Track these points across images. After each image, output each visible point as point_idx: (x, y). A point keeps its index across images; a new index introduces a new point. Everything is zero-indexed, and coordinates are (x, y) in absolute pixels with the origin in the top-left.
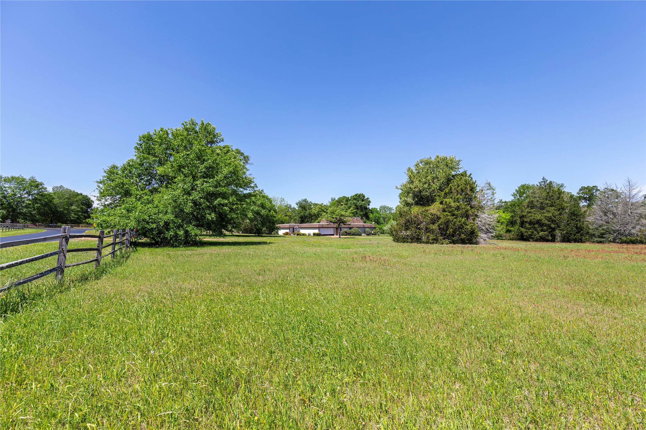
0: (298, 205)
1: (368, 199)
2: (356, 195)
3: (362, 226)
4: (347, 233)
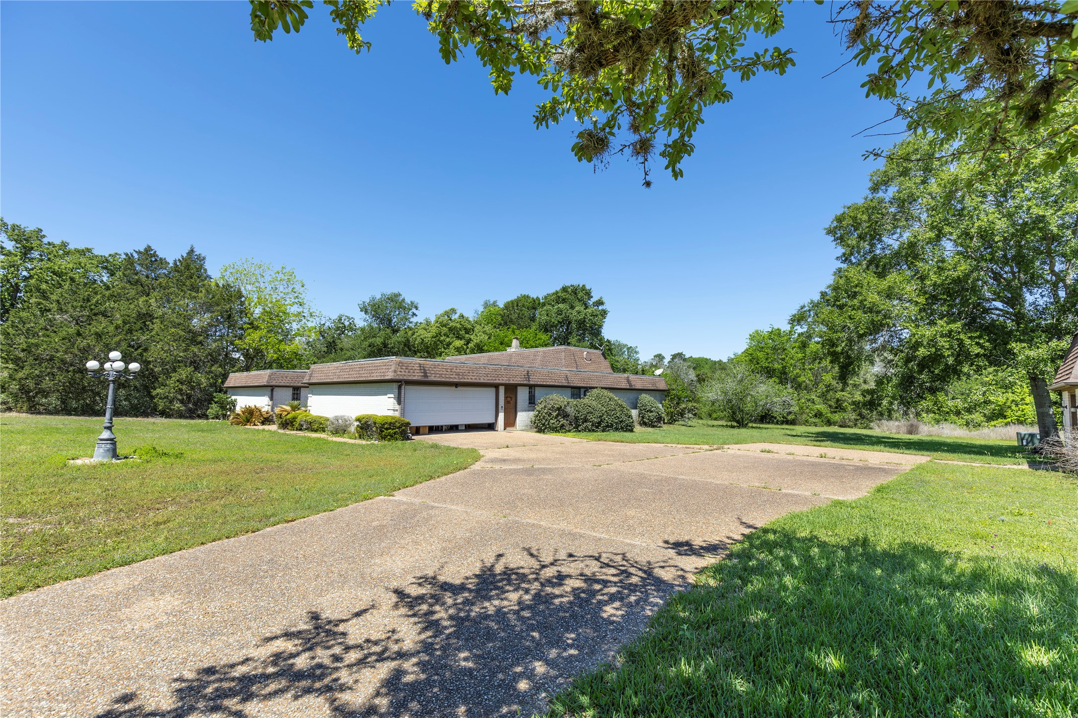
0: (366, 312)
1: (600, 303)
2: (564, 289)
3: (624, 385)
4: (566, 416)
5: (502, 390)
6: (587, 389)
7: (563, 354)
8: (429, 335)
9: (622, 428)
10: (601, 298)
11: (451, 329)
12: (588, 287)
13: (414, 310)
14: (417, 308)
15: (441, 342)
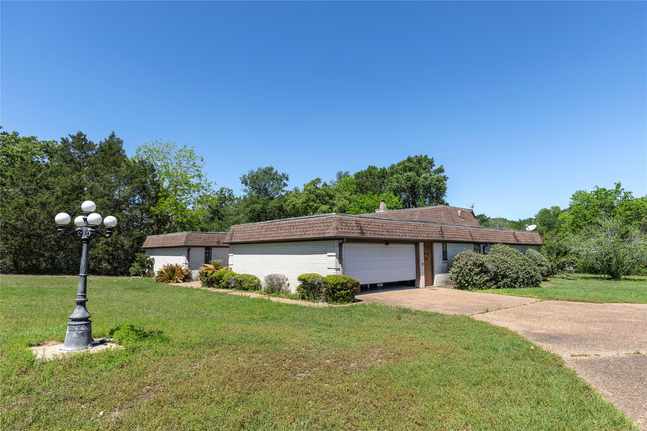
3: (513, 241)
4: (486, 272)
5: (421, 246)
6: (487, 244)
7: (442, 212)
8: (301, 201)
9: (532, 283)
10: (442, 166)
11: (317, 196)
12: (430, 157)
13: (285, 181)
14: (287, 179)
15: (311, 207)
